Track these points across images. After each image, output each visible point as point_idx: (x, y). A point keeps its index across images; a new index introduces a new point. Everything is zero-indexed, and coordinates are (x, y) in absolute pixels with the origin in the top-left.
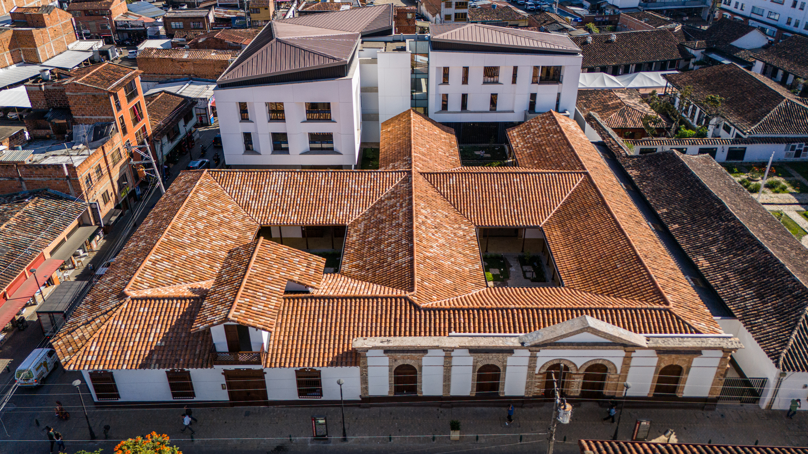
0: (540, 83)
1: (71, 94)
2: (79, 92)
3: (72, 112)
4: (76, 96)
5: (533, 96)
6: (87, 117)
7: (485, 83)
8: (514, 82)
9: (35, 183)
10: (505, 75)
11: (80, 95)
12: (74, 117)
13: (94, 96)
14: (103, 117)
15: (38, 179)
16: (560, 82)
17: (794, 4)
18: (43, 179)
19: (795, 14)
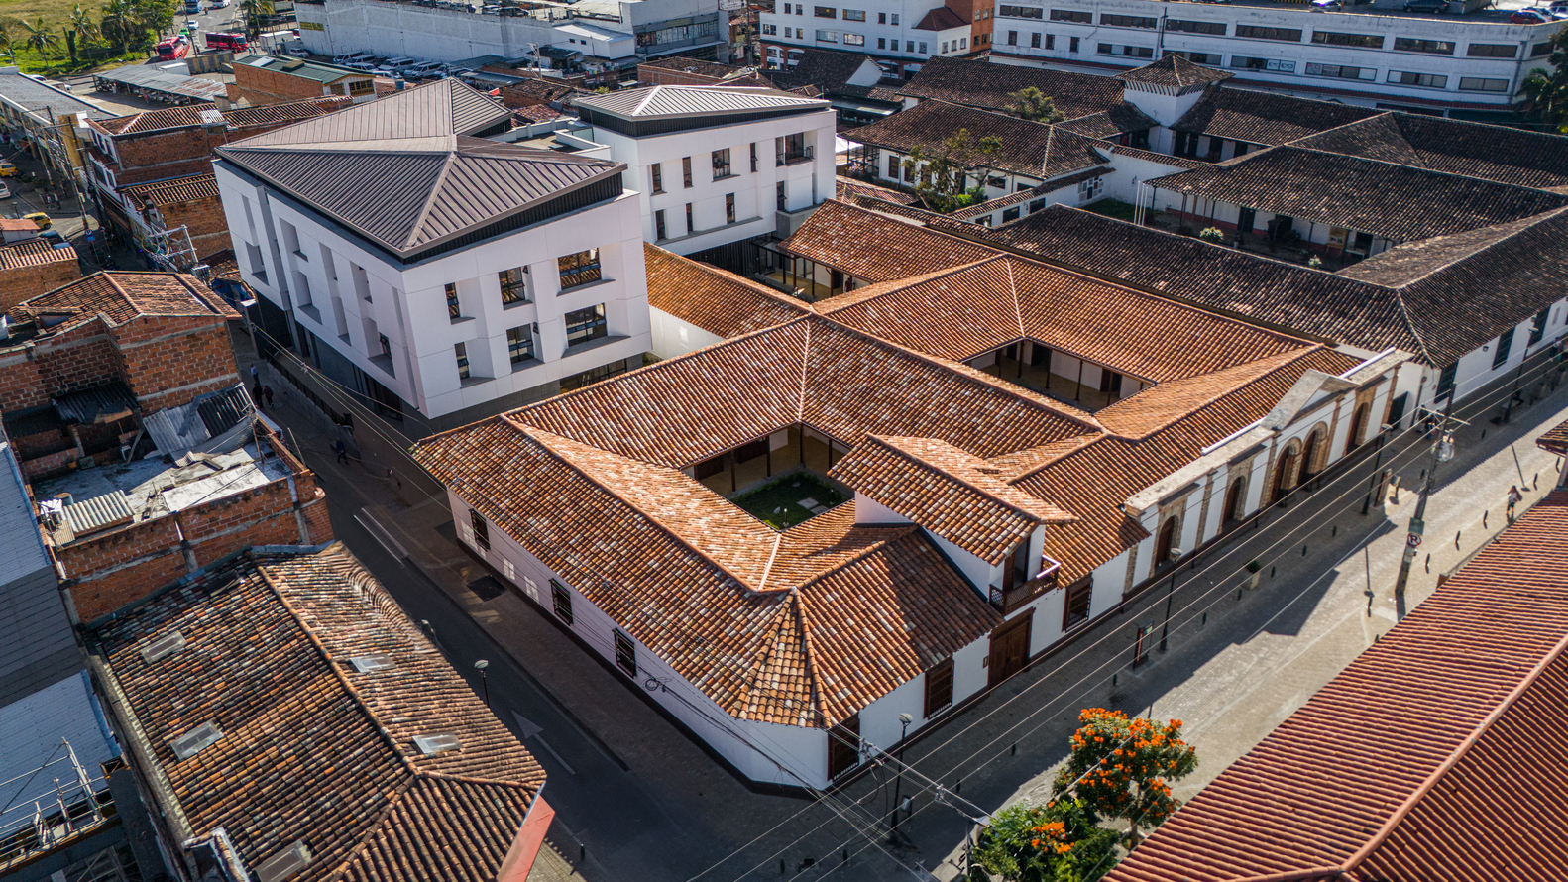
0: (788, 164)
1: (135, 345)
2: (154, 336)
3: (136, 390)
4: (146, 347)
5: (781, 188)
6: (173, 390)
7: (716, 179)
8: (754, 169)
9: (220, 543)
10: (739, 162)
11: (157, 344)
12: (139, 399)
13: (192, 336)
14: (212, 380)
15: (228, 531)
16: (809, 158)
17: (882, 18)
18: (240, 527)
19: (888, 32)
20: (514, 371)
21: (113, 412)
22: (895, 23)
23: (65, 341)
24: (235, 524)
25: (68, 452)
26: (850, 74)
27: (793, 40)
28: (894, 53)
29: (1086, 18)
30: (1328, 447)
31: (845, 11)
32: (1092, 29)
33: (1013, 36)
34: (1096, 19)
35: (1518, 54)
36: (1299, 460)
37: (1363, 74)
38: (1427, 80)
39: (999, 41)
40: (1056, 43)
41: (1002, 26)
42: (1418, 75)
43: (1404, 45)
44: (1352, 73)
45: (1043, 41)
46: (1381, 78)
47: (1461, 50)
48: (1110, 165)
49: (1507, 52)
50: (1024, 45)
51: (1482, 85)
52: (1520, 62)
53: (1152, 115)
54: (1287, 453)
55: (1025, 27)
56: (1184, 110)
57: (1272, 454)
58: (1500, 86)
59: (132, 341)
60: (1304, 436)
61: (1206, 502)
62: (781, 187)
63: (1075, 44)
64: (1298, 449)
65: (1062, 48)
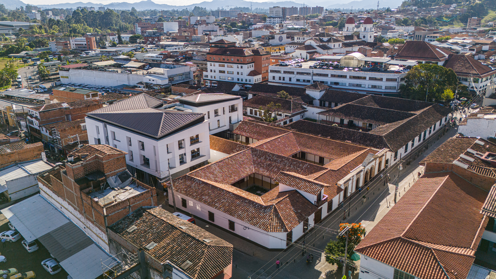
0: (232, 112)
2: (110, 159)
3: (105, 172)
4: (108, 161)
6: (113, 172)
7: (215, 116)
8: (224, 114)
9: (136, 206)
10: (220, 112)
11: (110, 161)
12: (106, 174)
14: (121, 169)
15: (138, 202)
16: (236, 110)
17: (238, 73)
18: (140, 202)
19: (240, 77)
20: (180, 165)
21: (101, 178)
22: (242, 74)
23: (89, 161)
24: (139, 201)
25: (90, 188)
26: (233, 88)
27: (213, 79)
28: (242, 82)
29: (293, 73)
30: (374, 171)
31: (228, 71)
32: (295, 76)
33: (274, 78)
34: (295, 73)
35: (397, 81)
36: (369, 174)
37: (362, 86)
38: (377, 87)
39: (270, 79)
40: (285, 79)
41: (271, 75)
42: (375, 86)
43: (371, 79)
44: (359, 85)
45: (282, 79)
46: (367, 87)
47: (384, 80)
48: (307, 110)
49: (395, 80)
50: (277, 80)
51: (390, 88)
52: (398, 82)
53: (313, 97)
54: (367, 173)
55: (277, 75)
56: (321, 95)
57: (364, 172)
58: (394, 88)
59: (106, 160)
60: (370, 168)
61: (352, 183)
62: (230, 118)
63: (290, 79)
64: (369, 172)
65: (287, 80)
